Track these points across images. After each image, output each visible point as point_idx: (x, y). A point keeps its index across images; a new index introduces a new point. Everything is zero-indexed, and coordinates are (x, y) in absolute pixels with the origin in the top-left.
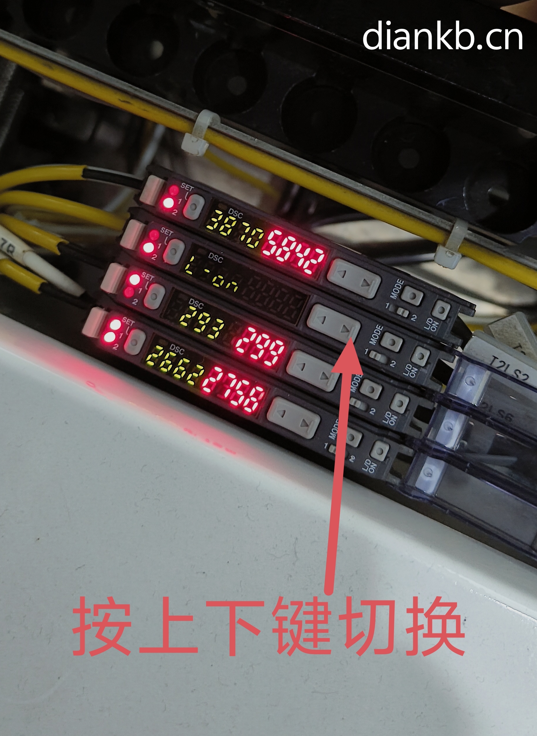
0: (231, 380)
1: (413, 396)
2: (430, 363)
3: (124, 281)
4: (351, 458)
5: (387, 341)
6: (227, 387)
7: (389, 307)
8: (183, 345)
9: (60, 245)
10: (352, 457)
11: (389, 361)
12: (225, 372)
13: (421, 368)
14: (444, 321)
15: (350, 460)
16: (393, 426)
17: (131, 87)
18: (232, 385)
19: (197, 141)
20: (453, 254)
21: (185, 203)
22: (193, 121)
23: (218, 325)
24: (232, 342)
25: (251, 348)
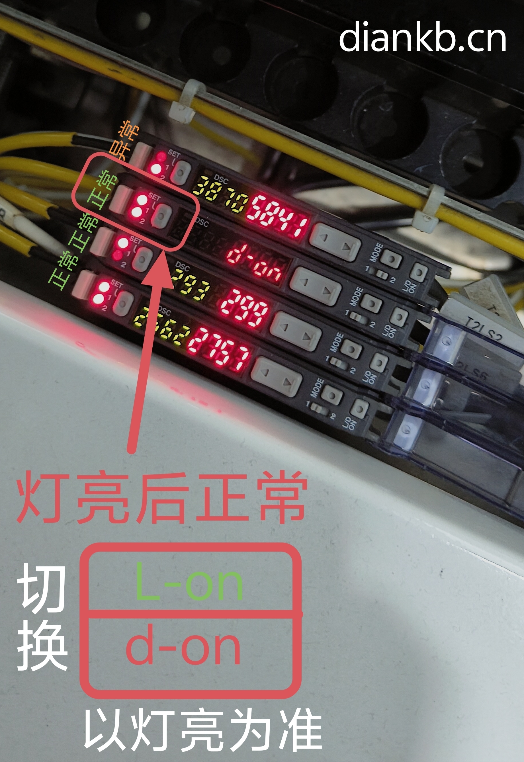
0: (216, 340)
1: (392, 356)
2: (408, 324)
3: (113, 245)
4: (331, 416)
5: (366, 304)
6: (212, 347)
7: (369, 270)
8: (169, 306)
9: (49, 210)
10: (333, 414)
11: (369, 322)
12: (211, 333)
13: (400, 328)
14: (421, 283)
15: (331, 417)
16: (373, 385)
17: (119, 56)
18: (217, 345)
19: (184, 109)
20: (430, 219)
21: (172, 169)
22: (180, 90)
23: (204, 287)
24: (217, 304)
25: (236, 309)
